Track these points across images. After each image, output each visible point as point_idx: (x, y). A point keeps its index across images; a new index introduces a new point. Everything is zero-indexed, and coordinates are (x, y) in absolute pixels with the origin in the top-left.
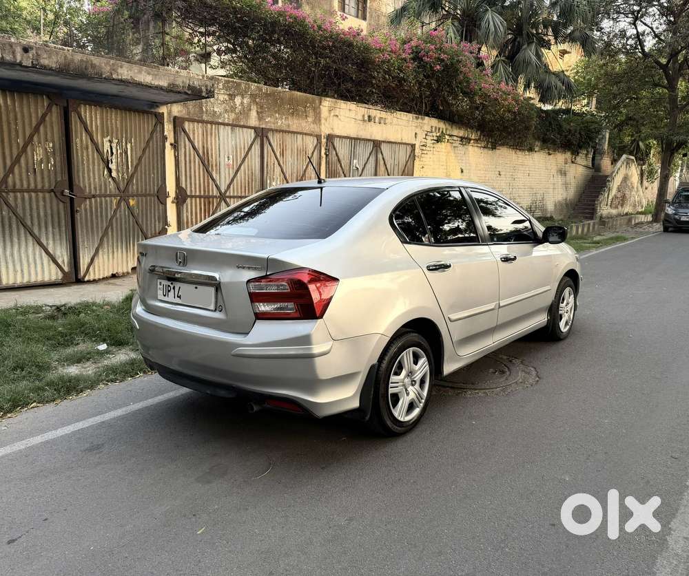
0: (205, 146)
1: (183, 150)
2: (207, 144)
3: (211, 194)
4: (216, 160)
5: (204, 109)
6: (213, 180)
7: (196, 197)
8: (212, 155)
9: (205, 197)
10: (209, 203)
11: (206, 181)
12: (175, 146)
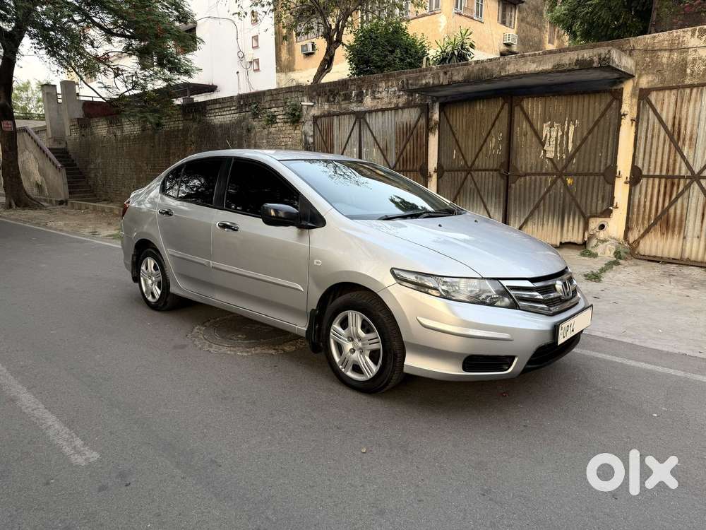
0: (677, 116)
1: (645, 125)
2: (681, 113)
3: (677, 173)
4: (691, 132)
5: (689, 71)
6: (683, 157)
7: (654, 177)
8: (686, 126)
9: (667, 177)
10: (673, 184)
11: (672, 157)
12: (637, 121)
